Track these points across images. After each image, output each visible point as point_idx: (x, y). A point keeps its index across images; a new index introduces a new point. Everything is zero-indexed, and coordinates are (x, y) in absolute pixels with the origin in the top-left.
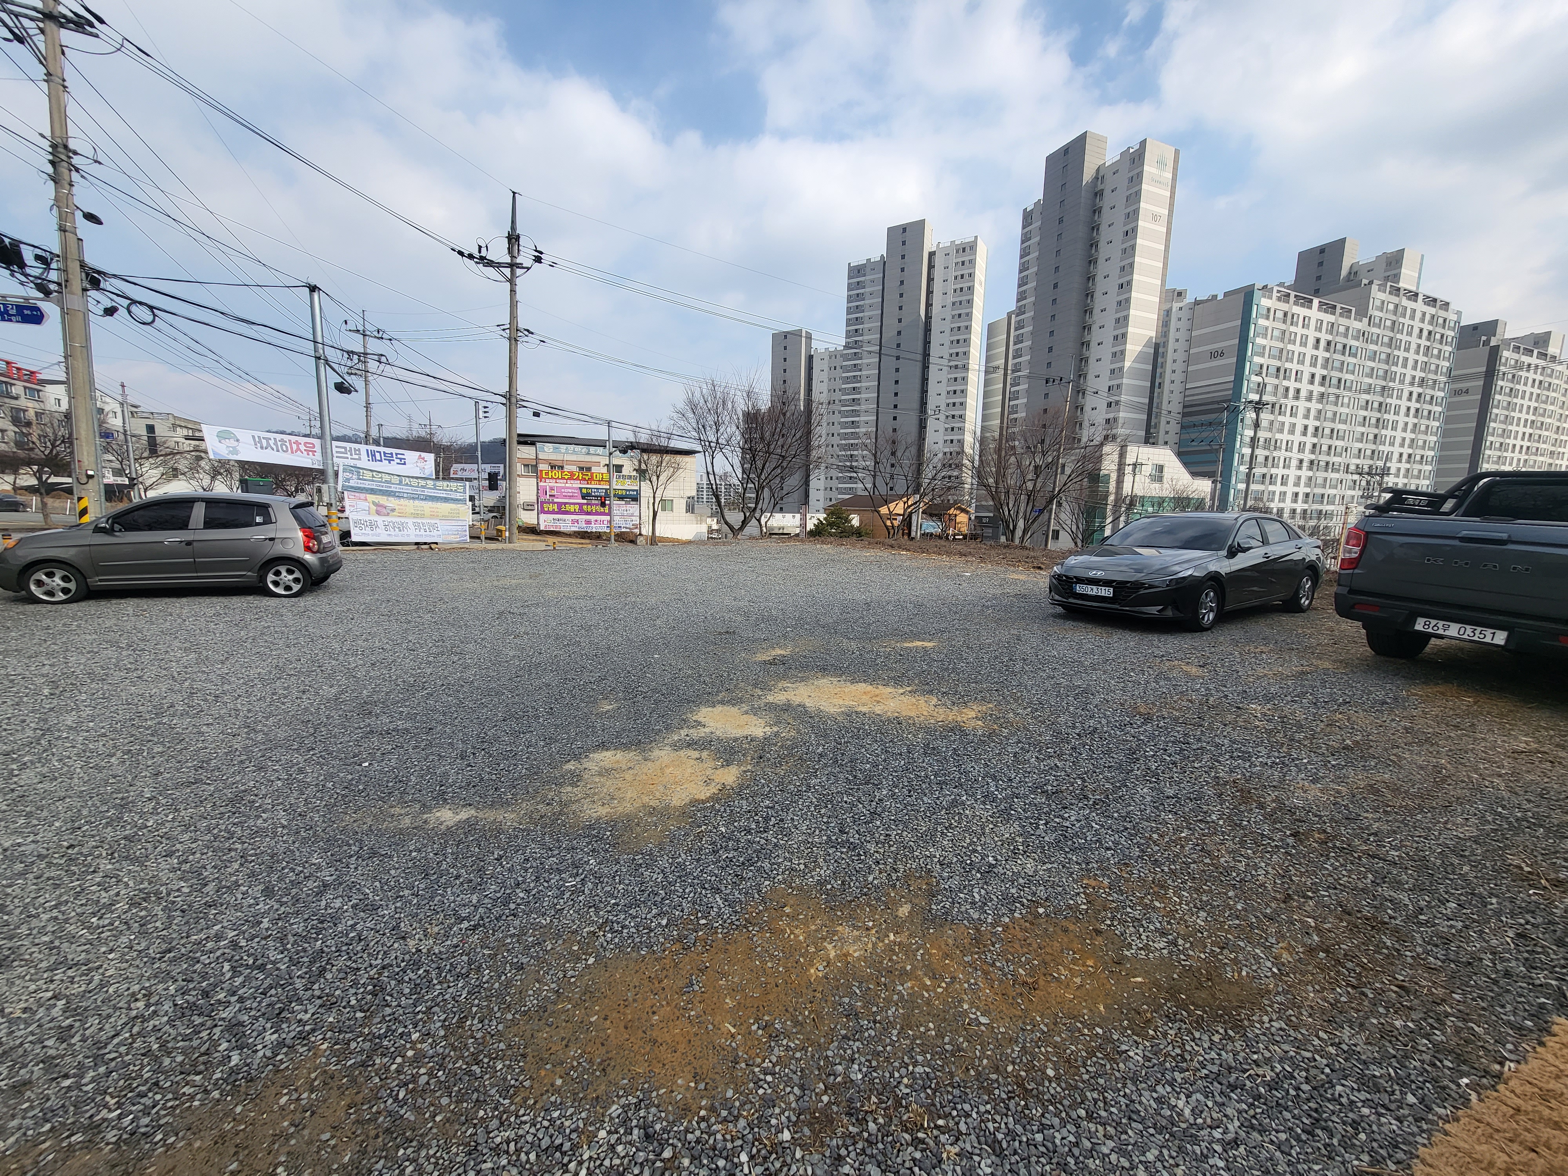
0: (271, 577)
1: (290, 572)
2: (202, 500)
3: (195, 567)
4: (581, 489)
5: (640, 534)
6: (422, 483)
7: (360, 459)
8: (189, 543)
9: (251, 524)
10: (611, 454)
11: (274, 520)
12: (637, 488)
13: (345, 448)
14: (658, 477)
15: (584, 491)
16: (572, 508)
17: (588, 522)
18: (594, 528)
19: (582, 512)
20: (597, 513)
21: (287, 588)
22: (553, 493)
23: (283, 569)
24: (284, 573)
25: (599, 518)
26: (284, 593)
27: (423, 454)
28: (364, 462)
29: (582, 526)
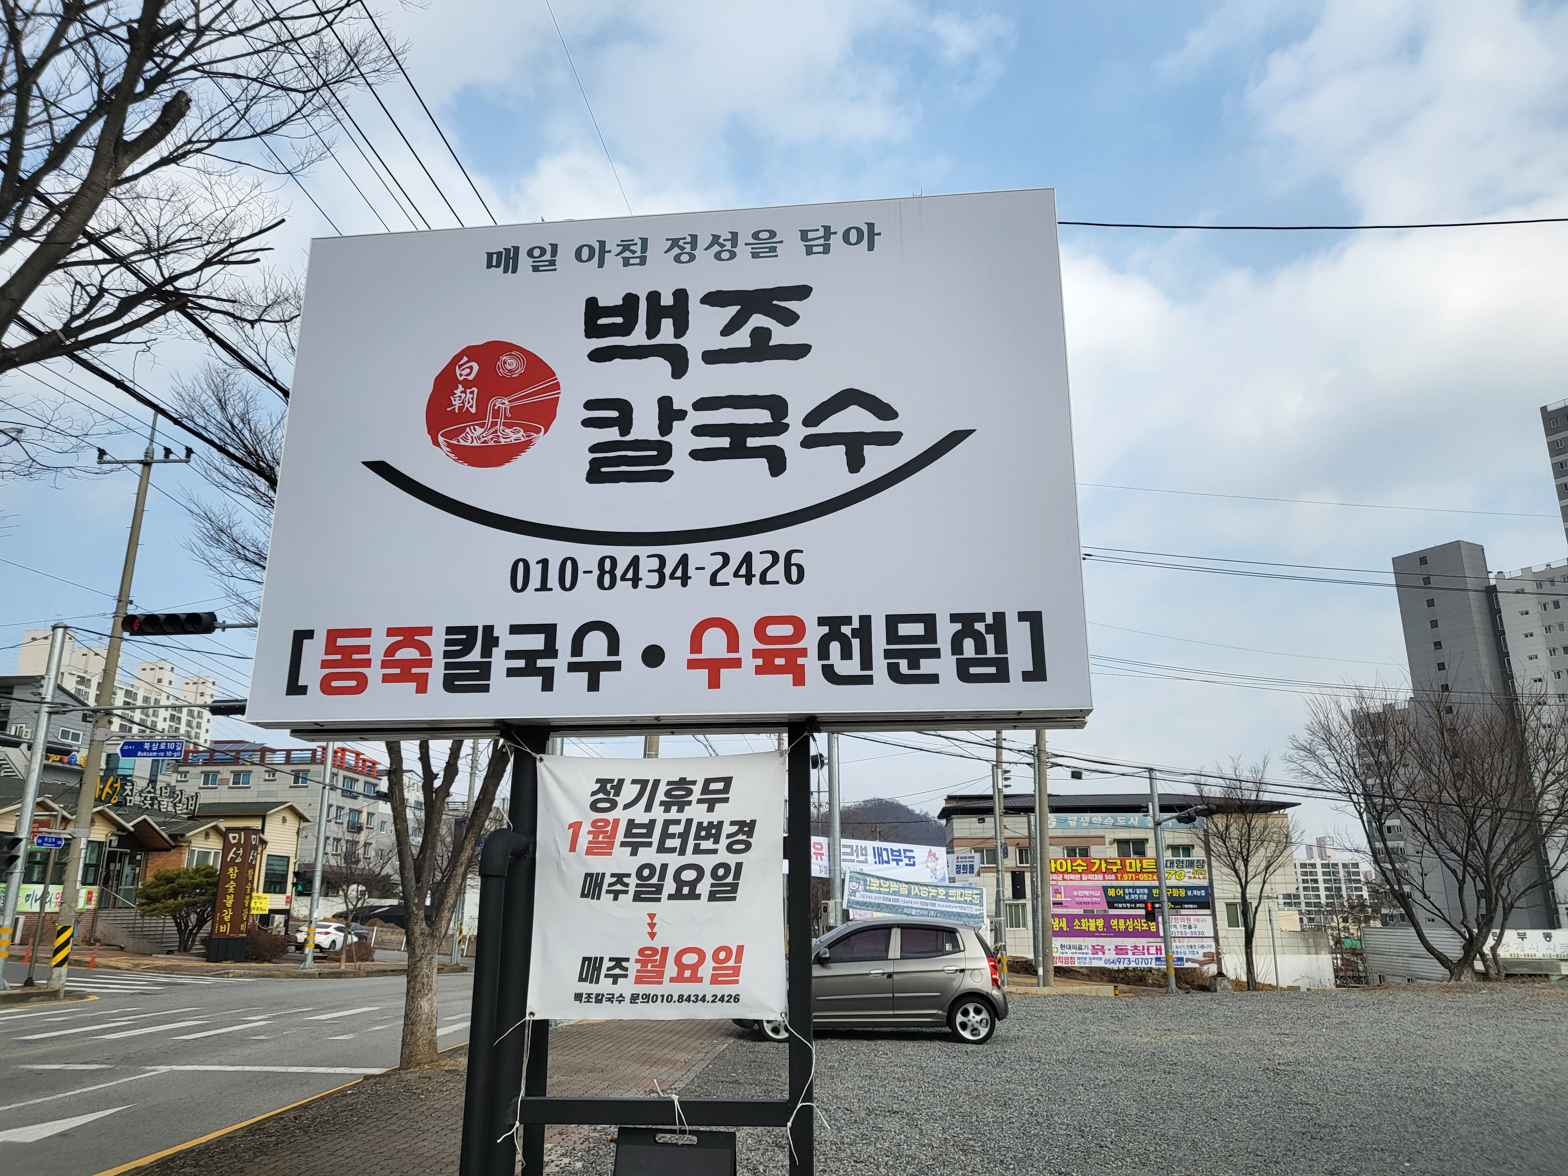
0: (960, 1018)
1: (978, 1011)
2: (898, 926)
3: (893, 1003)
4: (1105, 889)
5: (1220, 974)
6: (933, 891)
7: (866, 862)
8: (890, 975)
9: (942, 952)
10: (1158, 824)
11: (962, 949)
12: (1205, 883)
13: (851, 847)
14: (1246, 862)
15: (1111, 893)
16: (1092, 925)
17: (1120, 950)
18: (1132, 962)
19: (1110, 932)
20: (1136, 934)
21: (974, 1031)
22: (1060, 898)
23: (971, 1008)
24: (972, 1014)
25: (1142, 942)
26: (971, 1038)
27: (935, 849)
28: (871, 868)
29: (1107, 959)
